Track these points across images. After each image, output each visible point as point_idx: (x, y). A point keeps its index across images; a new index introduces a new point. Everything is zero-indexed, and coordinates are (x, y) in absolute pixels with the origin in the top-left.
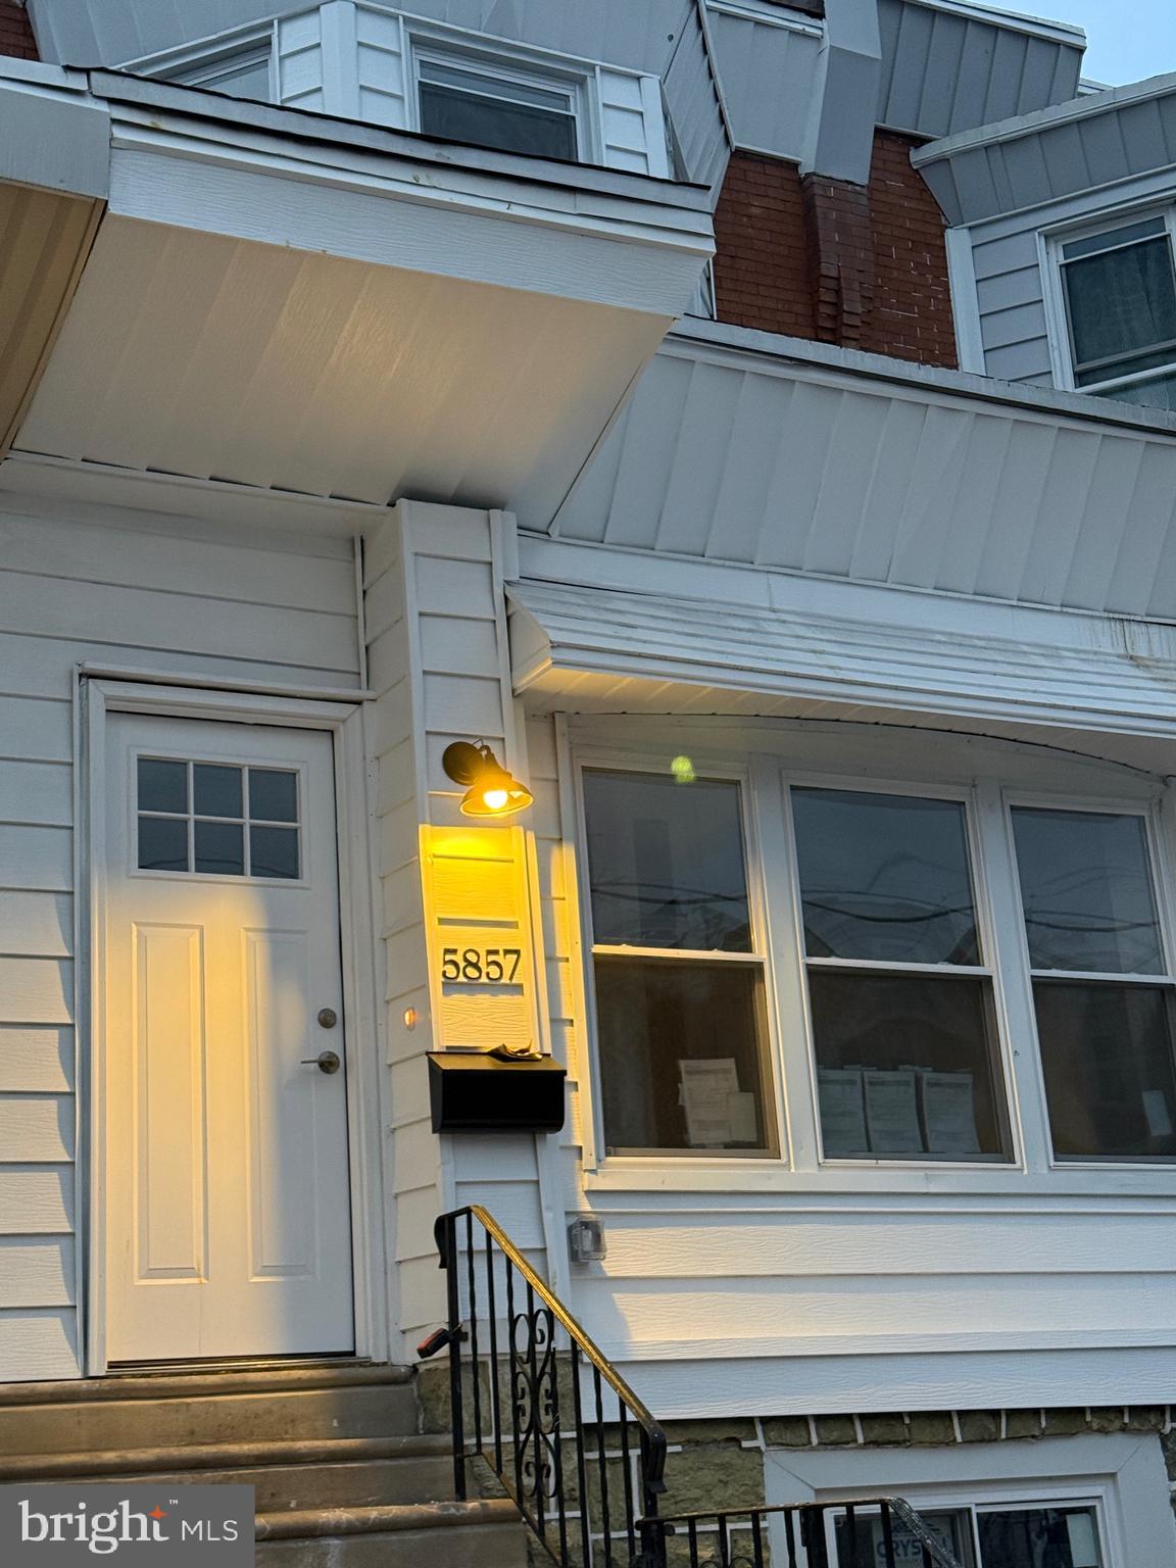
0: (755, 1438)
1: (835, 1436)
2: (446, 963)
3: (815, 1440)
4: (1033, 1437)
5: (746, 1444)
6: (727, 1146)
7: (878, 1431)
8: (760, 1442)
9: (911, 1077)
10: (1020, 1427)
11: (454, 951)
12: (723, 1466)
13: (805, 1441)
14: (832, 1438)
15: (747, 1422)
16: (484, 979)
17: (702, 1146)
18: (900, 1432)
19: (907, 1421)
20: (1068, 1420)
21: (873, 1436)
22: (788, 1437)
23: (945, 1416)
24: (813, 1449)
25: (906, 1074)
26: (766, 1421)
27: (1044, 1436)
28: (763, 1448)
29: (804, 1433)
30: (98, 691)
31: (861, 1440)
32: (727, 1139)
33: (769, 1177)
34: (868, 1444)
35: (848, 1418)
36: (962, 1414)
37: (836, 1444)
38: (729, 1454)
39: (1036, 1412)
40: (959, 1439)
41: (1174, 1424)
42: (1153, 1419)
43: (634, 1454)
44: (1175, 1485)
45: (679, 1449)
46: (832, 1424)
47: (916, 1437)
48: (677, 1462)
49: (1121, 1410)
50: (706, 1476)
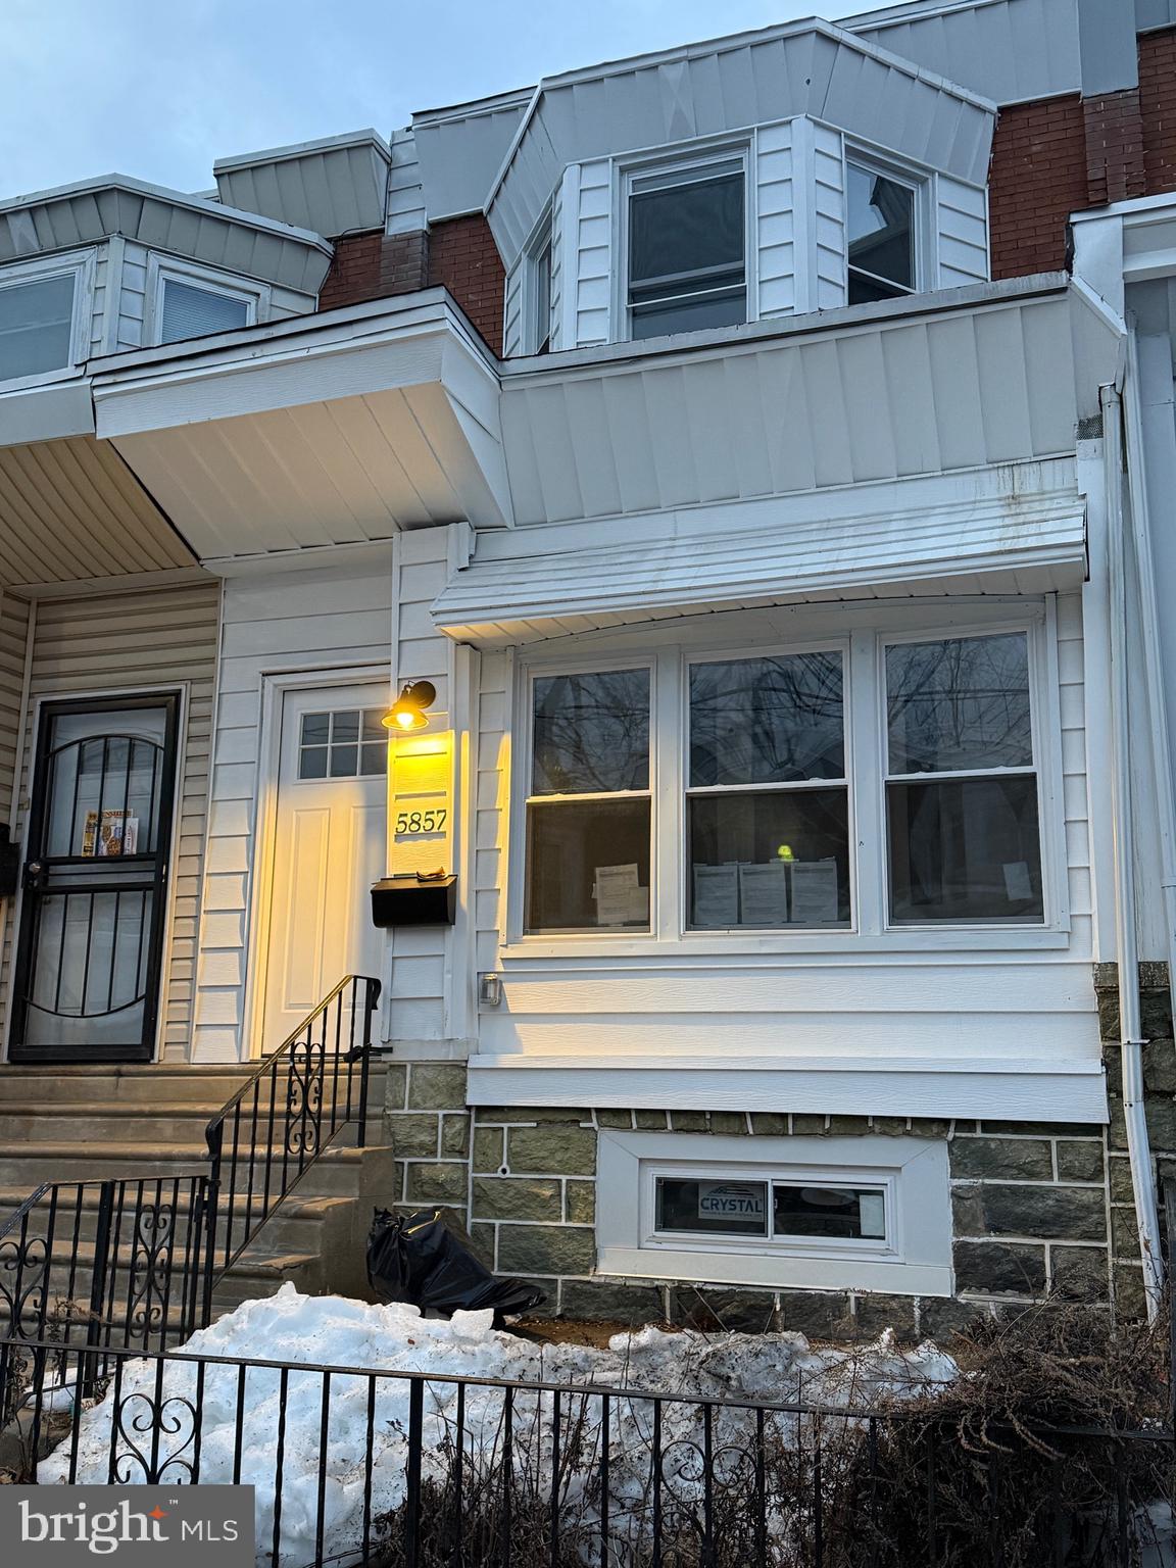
0: (591, 1121)
1: (649, 1123)
2: (399, 822)
3: (635, 1126)
4: (818, 1134)
5: (582, 1125)
6: (625, 924)
7: (682, 1123)
8: (594, 1124)
10: (805, 1127)
11: (406, 815)
12: (567, 1139)
13: (628, 1126)
14: (647, 1125)
15: (587, 1110)
16: (422, 831)
17: (607, 925)
18: (701, 1124)
19: (708, 1117)
20: (852, 1125)
21: (679, 1126)
22: (615, 1122)
23: (741, 1115)
24: (635, 1131)
26: (599, 1111)
27: (827, 1134)
28: (596, 1128)
29: (627, 1120)
31: (670, 1127)
32: (626, 920)
33: (631, 946)
34: (677, 1130)
35: (663, 1112)
36: (754, 1114)
37: (654, 1129)
38: (570, 1131)
39: (822, 1117)
40: (751, 1132)
41: (958, 1134)
42: (935, 1129)
43: (505, 1126)
44: (957, 1182)
45: (535, 1125)
46: (648, 1115)
47: (715, 1128)
48: (533, 1133)
49: (903, 1120)
50: (553, 1144)
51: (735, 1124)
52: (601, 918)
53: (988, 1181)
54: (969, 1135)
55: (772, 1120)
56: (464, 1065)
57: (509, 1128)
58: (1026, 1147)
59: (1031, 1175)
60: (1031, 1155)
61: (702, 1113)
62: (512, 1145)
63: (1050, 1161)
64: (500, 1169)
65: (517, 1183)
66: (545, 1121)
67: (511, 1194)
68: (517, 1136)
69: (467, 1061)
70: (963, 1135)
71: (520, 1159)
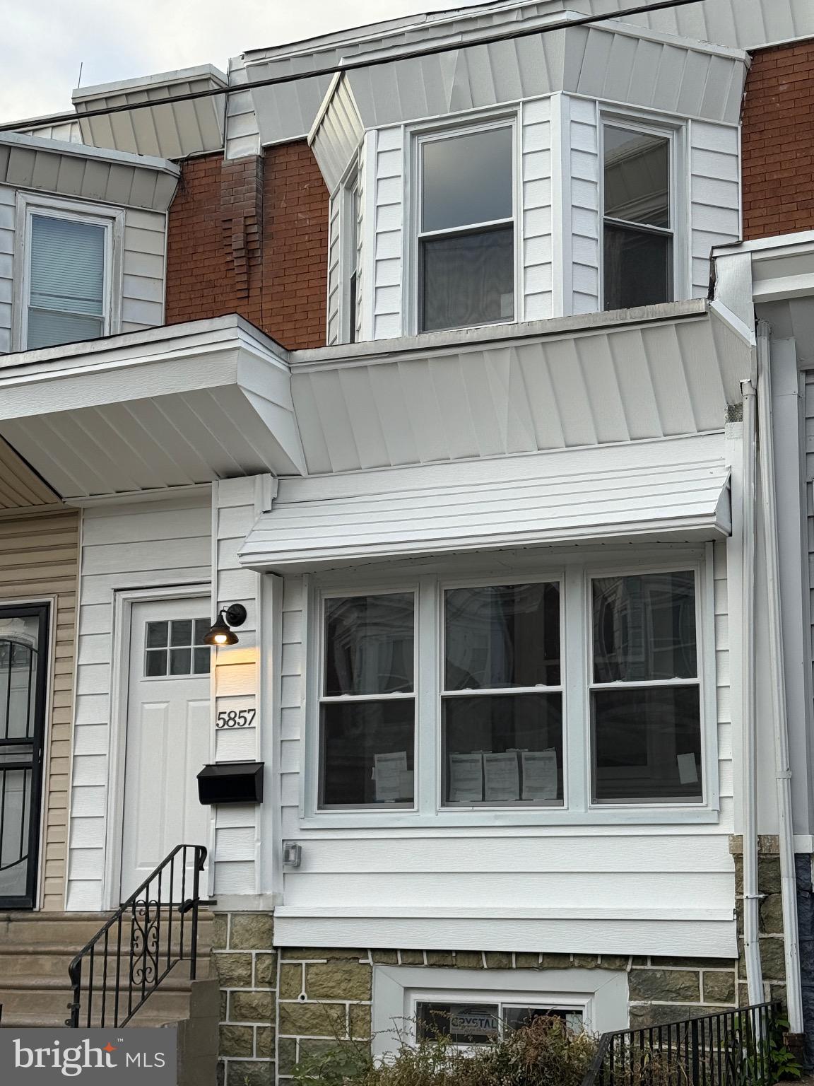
0: (368, 959)
1: (410, 960)
3: (400, 962)
4: (533, 967)
5: (361, 961)
6: (397, 801)
7: (435, 959)
8: (370, 961)
9: (514, 755)
10: (523, 962)
11: (225, 713)
12: (350, 972)
13: (393, 961)
14: (409, 962)
15: (365, 950)
16: (237, 726)
17: (383, 802)
18: (449, 961)
19: (454, 955)
20: (559, 961)
21: (432, 962)
22: (385, 959)
23: (478, 953)
24: (401, 966)
25: (511, 754)
26: (373, 950)
27: (541, 968)
28: (372, 964)
29: (394, 958)
31: (426, 963)
34: (431, 966)
35: (421, 951)
36: (487, 953)
37: (413, 965)
38: (351, 966)
39: (537, 954)
40: (485, 966)
41: (634, 967)
42: (618, 963)
43: (304, 962)
44: (634, 1003)
45: (325, 961)
46: (410, 954)
47: (460, 963)
48: (324, 968)
49: (595, 956)
50: (338, 976)
51: (472, 961)
52: (378, 797)
53: (654, 1003)
54: (642, 967)
55: (499, 957)
56: (271, 914)
57: (307, 965)
58: (682, 976)
59: (686, 998)
60: (685, 982)
61: (449, 952)
62: (309, 977)
63: (698, 987)
64: (300, 996)
65: (312, 1007)
66: (333, 958)
67: (308, 1015)
68: (313, 970)
69: (273, 912)
70: (638, 967)
71: (315, 988)
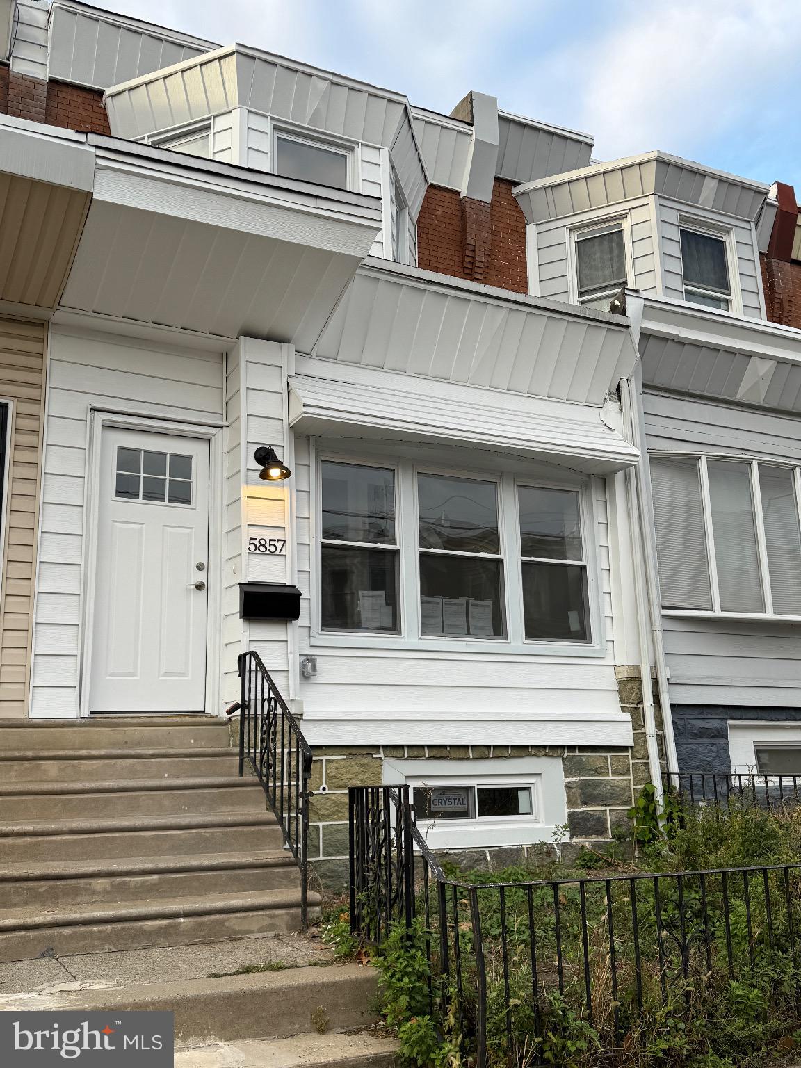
0: (379, 753)
1: (416, 754)
2: (250, 544)
3: (406, 756)
4: (505, 757)
5: (374, 756)
6: (378, 629)
7: (435, 752)
8: (382, 755)
9: (464, 602)
10: (499, 753)
11: (256, 539)
12: (363, 765)
13: (401, 755)
14: (414, 755)
15: (377, 747)
16: (268, 552)
17: (367, 628)
18: (445, 753)
19: (449, 749)
20: (521, 751)
21: (432, 755)
22: (394, 753)
23: (466, 747)
24: (406, 759)
25: (462, 600)
26: (385, 747)
27: (510, 757)
28: (383, 758)
29: (402, 752)
30: (99, 417)
31: (427, 756)
32: (378, 626)
33: (395, 643)
34: (430, 758)
35: (422, 746)
36: (473, 746)
37: (416, 758)
38: (366, 760)
39: (507, 747)
40: (471, 757)
41: (569, 754)
42: (559, 751)
43: (324, 758)
44: (568, 780)
45: (345, 757)
46: (415, 749)
47: (453, 755)
48: (343, 763)
49: (544, 747)
50: (356, 769)
51: (462, 753)
52: (362, 624)
53: (582, 778)
54: (573, 754)
55: (484, 749)
56: (300, 717)
57: (327, 760)
58: (598, 759)
59: (600, 774)
60: (600, 764)
61: (445, 746)
62: (329, 771)
63: (608, 766)
64: (321, 788)
65: (333, 797)
66: (349, 754)
67: (329, 804)
68: (331, 765)
69: (302, 715)
70: (571, 754)
71: (334, 780)
